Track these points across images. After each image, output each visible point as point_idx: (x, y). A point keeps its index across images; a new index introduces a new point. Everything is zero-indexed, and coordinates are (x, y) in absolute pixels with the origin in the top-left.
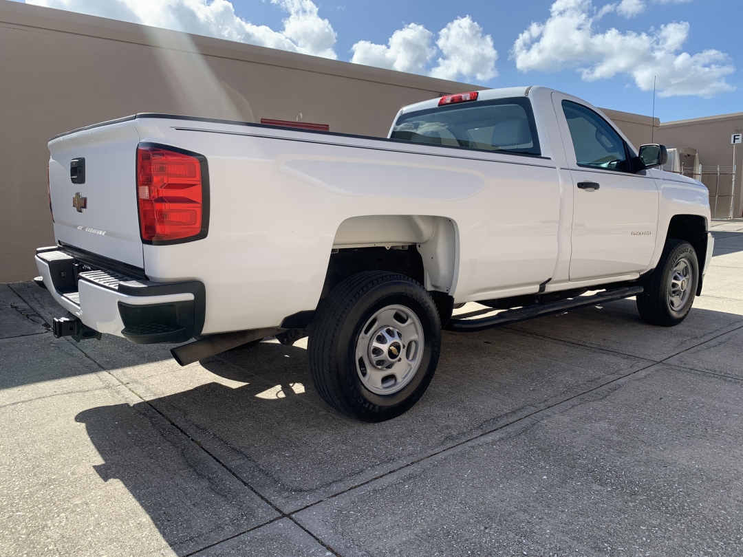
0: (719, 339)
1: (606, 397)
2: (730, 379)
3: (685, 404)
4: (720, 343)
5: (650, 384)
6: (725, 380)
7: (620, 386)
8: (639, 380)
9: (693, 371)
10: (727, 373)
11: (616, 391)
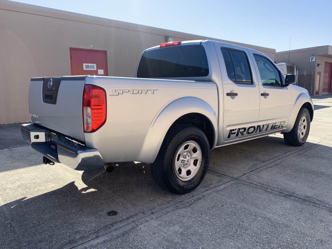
0: (275, 163)
1: (191, 205)
2: (269, 190)
3: (234, 209)
4: (275, 165)
5: (222, 195)
6: (266, 191)
7: (204, 196)
8: (217, 192)
9: (251, 185)
10: (269, 186)
11: (200, 201)
